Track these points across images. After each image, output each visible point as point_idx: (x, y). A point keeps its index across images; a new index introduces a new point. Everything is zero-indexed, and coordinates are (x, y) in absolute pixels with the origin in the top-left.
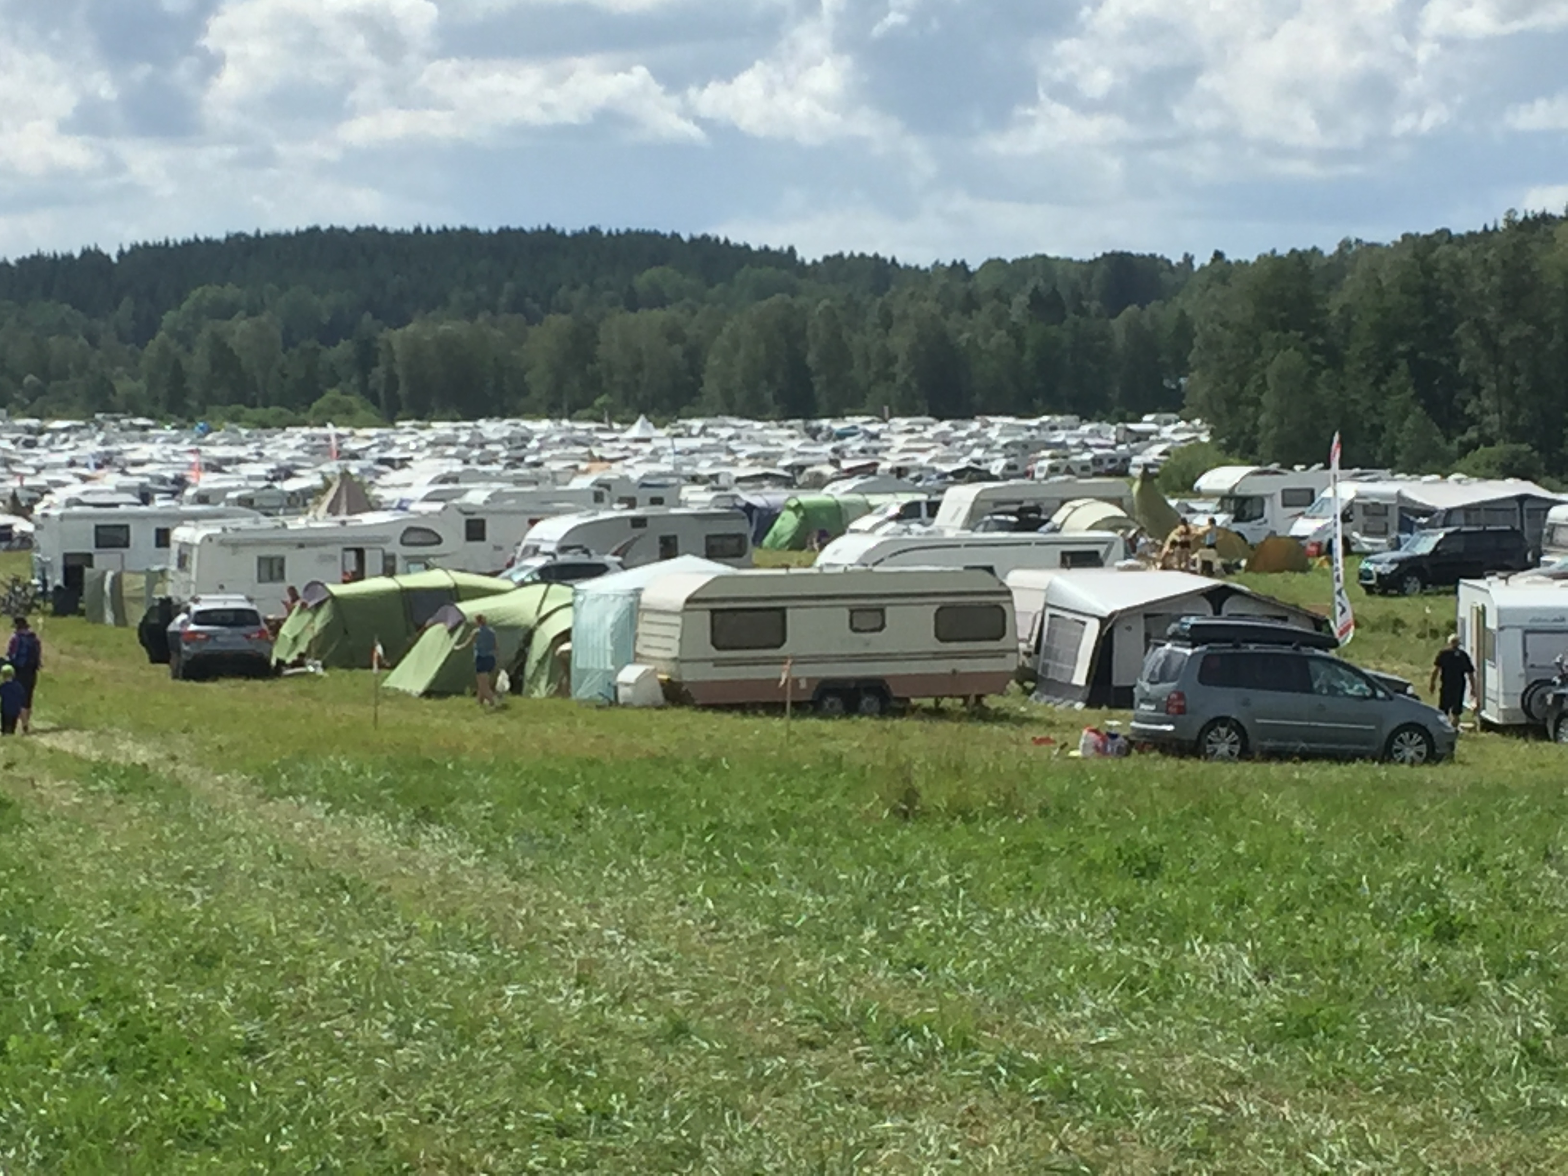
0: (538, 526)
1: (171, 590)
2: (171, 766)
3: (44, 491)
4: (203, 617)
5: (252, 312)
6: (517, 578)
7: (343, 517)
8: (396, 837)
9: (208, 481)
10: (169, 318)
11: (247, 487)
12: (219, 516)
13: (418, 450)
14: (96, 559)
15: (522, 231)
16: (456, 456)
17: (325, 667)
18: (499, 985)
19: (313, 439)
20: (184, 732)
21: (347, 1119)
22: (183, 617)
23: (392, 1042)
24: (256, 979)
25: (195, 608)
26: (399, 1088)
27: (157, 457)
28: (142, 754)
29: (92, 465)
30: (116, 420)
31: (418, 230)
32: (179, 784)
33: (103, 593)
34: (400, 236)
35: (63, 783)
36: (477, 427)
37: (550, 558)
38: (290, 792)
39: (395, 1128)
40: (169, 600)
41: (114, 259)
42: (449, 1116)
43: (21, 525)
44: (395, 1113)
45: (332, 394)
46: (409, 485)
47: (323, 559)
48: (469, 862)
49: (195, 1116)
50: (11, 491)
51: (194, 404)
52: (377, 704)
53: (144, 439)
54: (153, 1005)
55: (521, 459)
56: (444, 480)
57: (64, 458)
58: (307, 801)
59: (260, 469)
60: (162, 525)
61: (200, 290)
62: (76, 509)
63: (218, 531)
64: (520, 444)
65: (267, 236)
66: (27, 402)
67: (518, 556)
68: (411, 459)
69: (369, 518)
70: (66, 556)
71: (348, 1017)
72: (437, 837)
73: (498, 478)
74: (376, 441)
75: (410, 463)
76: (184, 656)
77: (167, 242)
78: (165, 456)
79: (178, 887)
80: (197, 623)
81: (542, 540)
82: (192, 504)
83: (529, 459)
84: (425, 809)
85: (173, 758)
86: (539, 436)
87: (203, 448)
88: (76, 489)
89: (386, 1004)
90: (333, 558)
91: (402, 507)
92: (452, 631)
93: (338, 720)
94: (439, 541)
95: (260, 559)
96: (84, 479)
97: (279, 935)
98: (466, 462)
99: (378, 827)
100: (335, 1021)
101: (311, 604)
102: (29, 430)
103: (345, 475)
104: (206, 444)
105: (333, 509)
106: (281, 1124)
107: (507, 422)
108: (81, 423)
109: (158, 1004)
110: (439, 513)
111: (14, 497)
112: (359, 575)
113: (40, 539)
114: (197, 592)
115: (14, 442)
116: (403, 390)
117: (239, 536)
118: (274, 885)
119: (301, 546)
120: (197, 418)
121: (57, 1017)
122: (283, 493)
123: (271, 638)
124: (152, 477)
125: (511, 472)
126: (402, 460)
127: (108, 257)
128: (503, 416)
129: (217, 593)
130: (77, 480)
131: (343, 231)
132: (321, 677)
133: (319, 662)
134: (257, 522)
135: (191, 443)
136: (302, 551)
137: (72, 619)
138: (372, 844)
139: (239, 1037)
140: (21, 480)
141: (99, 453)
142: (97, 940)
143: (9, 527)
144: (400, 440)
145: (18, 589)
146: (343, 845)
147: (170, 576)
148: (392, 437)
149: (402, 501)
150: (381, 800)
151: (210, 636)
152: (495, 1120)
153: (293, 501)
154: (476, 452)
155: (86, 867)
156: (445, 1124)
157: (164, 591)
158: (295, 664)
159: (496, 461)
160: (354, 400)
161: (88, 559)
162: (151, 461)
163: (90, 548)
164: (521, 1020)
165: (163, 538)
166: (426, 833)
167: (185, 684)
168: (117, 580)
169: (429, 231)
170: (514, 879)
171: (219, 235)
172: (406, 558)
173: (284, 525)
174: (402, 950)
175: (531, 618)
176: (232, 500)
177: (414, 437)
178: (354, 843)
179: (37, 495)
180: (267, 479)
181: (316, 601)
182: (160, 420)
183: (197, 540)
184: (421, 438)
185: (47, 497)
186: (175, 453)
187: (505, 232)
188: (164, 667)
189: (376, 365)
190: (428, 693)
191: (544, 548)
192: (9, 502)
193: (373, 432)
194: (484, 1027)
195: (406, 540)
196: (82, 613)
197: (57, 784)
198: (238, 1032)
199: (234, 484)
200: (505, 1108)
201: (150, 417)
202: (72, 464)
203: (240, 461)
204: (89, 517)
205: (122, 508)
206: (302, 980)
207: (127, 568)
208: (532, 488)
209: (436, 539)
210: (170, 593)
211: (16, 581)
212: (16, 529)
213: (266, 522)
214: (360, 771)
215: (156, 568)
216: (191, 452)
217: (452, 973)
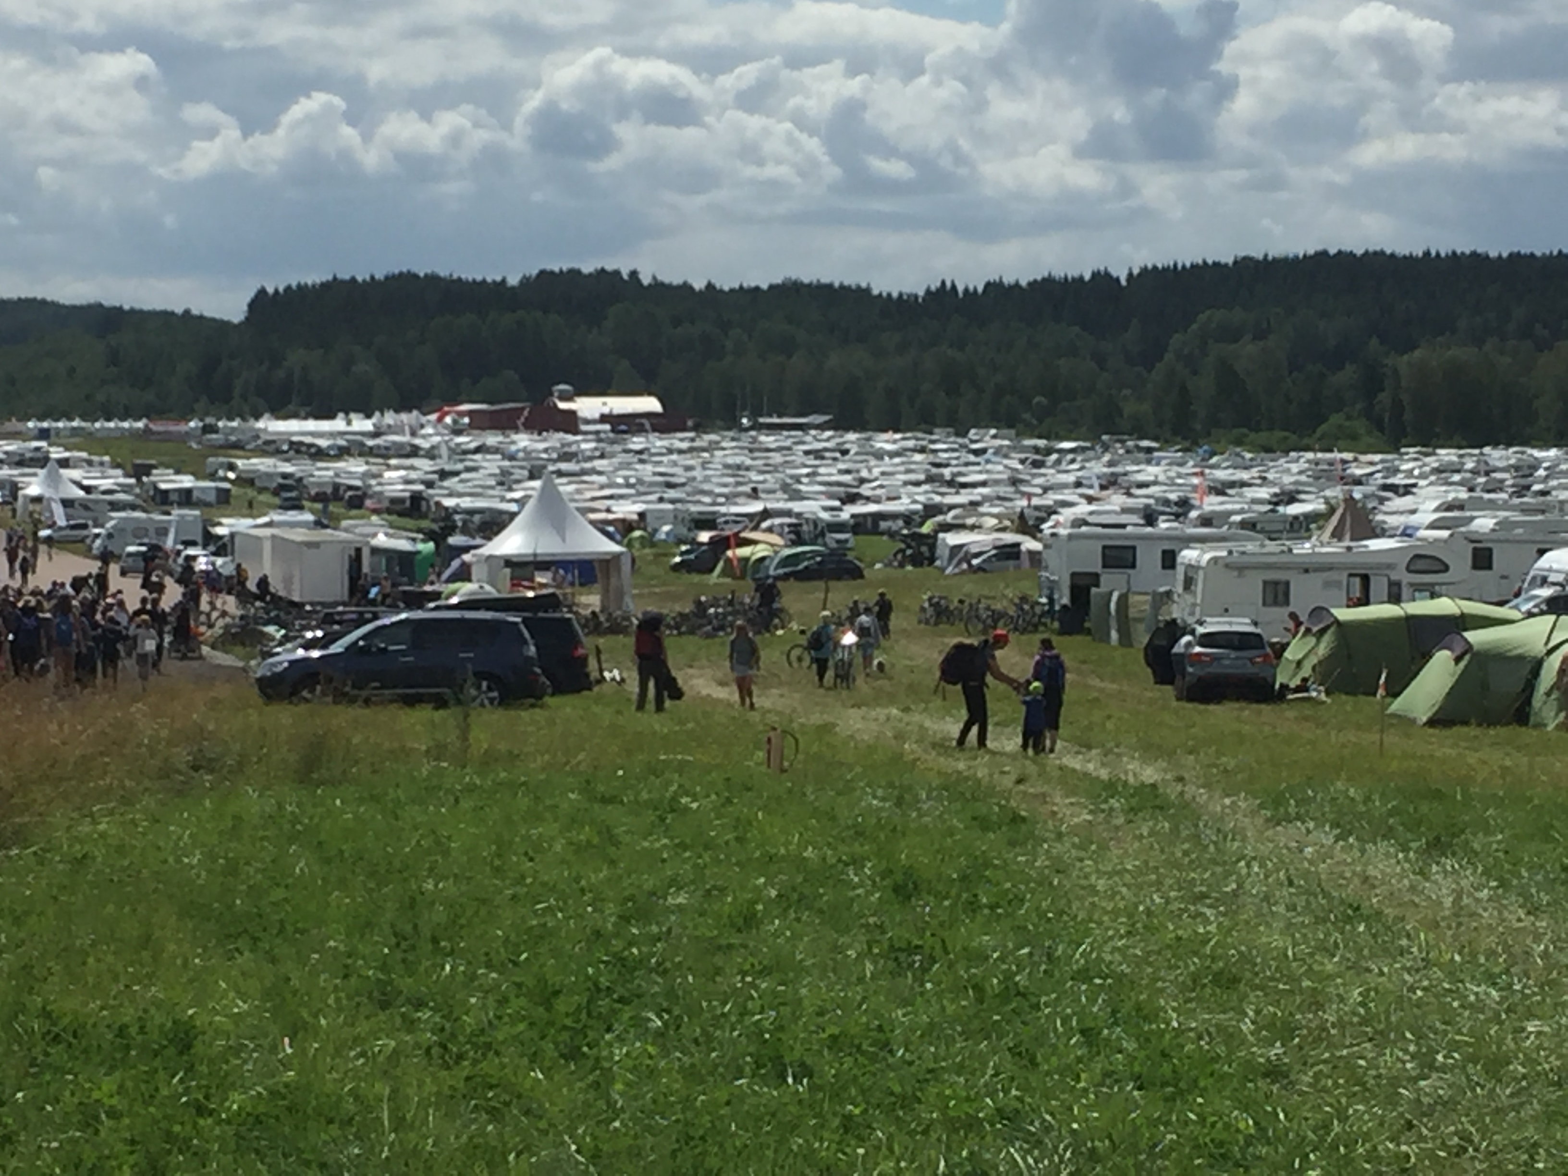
0: (1548, 555)
1: (1177, 612)
2: (1179, 788)
3: (1051, 511)
4: (1208, 640)
5: (1260, 335)
6: (1525, 608)
7: (1347, 543)
8: (1407, 866)
9: (1212, 504)
10: (1176, 340)
11: (1250, 511)
12: (1223, 539)
13: (1423, 476)
14: (1103, 579)
15: (1532, 255)
16: (1460, 483)
17: (1328, 693)
18: (1520, 1020)
19: (1317, 464)
20: (1190, 753)
21: (1375, 1148)
22: (1187, 638)
23: (1414, 1074)
24: (1277, 1004)
25: (1200, 630)
26: (1425, 1120)
27: (1162, 478)
28: (1150, 774)
29: (1096, 485)
30: (1123, 442)
31: (1427, 254)
32: (1186, 805)
33: (1109, 613)
34: (1409, 259)
35: (1073, 800)
36: (1482, 454)
37: (1558, 588)
38: (1298, 817)
39: (1422, 1161)
40: (1174, 621)
41: (1124, 282)
42: (1476, 1150)
43: (1029, 544)
44: (1422, 1145)
45: (1336, 419)
46: (1413, 512)
47: (1327, 585)
48: (1485, 894)
49: (1224, 1136)
50: (1018, 510)
51: (1198, 427)
52: (1382, 731)
53: (1149, 462)
54: (1175, 1024)
55: (1528, 487)
56: (1449, 507)
57: (1071, 478)
58: (1316, 828)
59: (1263, 493)
60: (1167, 546)
61: (1208, 312)
62: (1084, 529)
63: (1224, 553)
64: (1527, 472)
65: (1274, 259)
66: (1035, 422)
67: (1526, 585)
68: (1414, 485)
69: (1375, 544)
70: (1074, 575)
71: (1368, 1045)
72: (1449, 868)
73: (1505, 506)
74: (1379, 467)
75: (1415, 490)
76: (1188, 678)
77: (1175, 265)
78: (1168, 478)
79: (1192, 908)
80: (1202, 645)
81: (1550, 570)
82: (1195, 526)
83: (1536, 487)
84: (1438, 839)
85: (1180, 779)
86: (1545, 465)
87: (1207, 471)
88: (1083, 509)
89: (1408, 1035)
90: (1337, 584)
91: (1407, 534)
92: (1458, 660)
93: (1344, 746)
94: (1446, 568)
95: (1265, 583)
96: (1090, 500)
97: (1295, 960)
98: (1471, 490)
99: (1387, 855)
100: (1356, 1049)
101: (1315, 629)
102: (1037, 450)
103: (1350, 500)
104: (1212, 467)
105: (1337, 534)
106: (1308, 1150)
107: (1512, 450)
108: (1088, 444)
109: (1180, 1024)
110: (1445, 541)
111: (1022, 516)
112: (1364, 601)
113: (1050, 558)
114: (1202, 615)
115: (1022, 462)
116: (1408, 416)
117: (1245, 559)
118: (1288, 910)
119: (1306, 571)
120: (1201, 442)
121: (1083, 1032)
122: (1285, 516)
123: (1275, 662)
124: (1157, 500)
125: (1516, 501)
126: (1406, 486)
127: (1118, 280)
128: (1509, 445)
129: (1221, 616)
130: (1083, 501)
131: (1351, 254)
132: (1324, 703)
133: (1322, 688)
134: (1263, 546)
135: (1194, 466)
136: (1306, 576)
137: (1078, 638)
138: (1382, 872)
139: (1262, 1060)
140: (1029, 500)
141: (1105, 474)
142: (1118, 957)
143: (1017, 545)
144: (1405, 467)
145: (1026, 607)
146: (1354, 873)
147: (1176, 597)
148: (1397, 463)
149: (1406, 528)
150: (1391, 829)
151: (1214, 658)
152: (1525, 1157)
153: (1296, 526)
154: (1482, 480)
155: (1101, 884)
156: (1473, 1158)
157: (1170, 613)
158: (1298, 690)
159: (1501, 490)
160: (1360, 425)
161: (1095, 579)
162: (1155, 483)
163: (1098, 569)
164: (1547, 1057)
165: (1169, 560)
166: (1438, 863)
167: (1190, 706)
168: (1123, 600)
169: (1438, 255)
170: (1529, 913)
171: (1228, 259)
172: (1411, 585)
173: (1290, 550)
174: (1420, 981)
175: (1539, 649)
176: (1234, 523)
177: (1419, 463)
178: (1364, 871)
179: (1044, 515)
180: (1270, 503)
181: (1321, 626)
182: (1166, 443)
183: (1204, 562)
184: (1425, 465)
185: (1054, 517)
186: (1179, 476)
187: (1515, 257)
188: (1169, 688)
189: (1383, 390)
190: (1432, 723)
191: (1552, 578)
192: (1017, 521)
193: (1377, 457)
194: (1509, 1063)
195: (1412, 568)
196: (1089, 632)
197: (1067, 801)
198: (1261, 1056)
199: (1237, 507)
200: (1536, 1145)
201: (1155, 439)
202: (1078, 484)
203: (1243, 484)
204: (1098, 537)
205: (1129, 529)
206: (1320, 1006)
207: (1134, 589)
208: (1540, 517)
209: (1442, 568)
210: (1174, 616)
211: (1024, 599)
212: (1023, 548)
213: (1272, 546)
214: (1367, 799)
215: (1162, 589)
216: (1195, 474)
217: (1471, 1006)
